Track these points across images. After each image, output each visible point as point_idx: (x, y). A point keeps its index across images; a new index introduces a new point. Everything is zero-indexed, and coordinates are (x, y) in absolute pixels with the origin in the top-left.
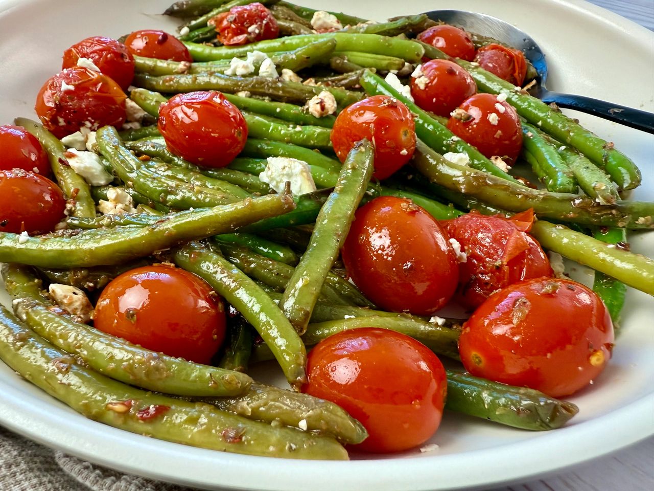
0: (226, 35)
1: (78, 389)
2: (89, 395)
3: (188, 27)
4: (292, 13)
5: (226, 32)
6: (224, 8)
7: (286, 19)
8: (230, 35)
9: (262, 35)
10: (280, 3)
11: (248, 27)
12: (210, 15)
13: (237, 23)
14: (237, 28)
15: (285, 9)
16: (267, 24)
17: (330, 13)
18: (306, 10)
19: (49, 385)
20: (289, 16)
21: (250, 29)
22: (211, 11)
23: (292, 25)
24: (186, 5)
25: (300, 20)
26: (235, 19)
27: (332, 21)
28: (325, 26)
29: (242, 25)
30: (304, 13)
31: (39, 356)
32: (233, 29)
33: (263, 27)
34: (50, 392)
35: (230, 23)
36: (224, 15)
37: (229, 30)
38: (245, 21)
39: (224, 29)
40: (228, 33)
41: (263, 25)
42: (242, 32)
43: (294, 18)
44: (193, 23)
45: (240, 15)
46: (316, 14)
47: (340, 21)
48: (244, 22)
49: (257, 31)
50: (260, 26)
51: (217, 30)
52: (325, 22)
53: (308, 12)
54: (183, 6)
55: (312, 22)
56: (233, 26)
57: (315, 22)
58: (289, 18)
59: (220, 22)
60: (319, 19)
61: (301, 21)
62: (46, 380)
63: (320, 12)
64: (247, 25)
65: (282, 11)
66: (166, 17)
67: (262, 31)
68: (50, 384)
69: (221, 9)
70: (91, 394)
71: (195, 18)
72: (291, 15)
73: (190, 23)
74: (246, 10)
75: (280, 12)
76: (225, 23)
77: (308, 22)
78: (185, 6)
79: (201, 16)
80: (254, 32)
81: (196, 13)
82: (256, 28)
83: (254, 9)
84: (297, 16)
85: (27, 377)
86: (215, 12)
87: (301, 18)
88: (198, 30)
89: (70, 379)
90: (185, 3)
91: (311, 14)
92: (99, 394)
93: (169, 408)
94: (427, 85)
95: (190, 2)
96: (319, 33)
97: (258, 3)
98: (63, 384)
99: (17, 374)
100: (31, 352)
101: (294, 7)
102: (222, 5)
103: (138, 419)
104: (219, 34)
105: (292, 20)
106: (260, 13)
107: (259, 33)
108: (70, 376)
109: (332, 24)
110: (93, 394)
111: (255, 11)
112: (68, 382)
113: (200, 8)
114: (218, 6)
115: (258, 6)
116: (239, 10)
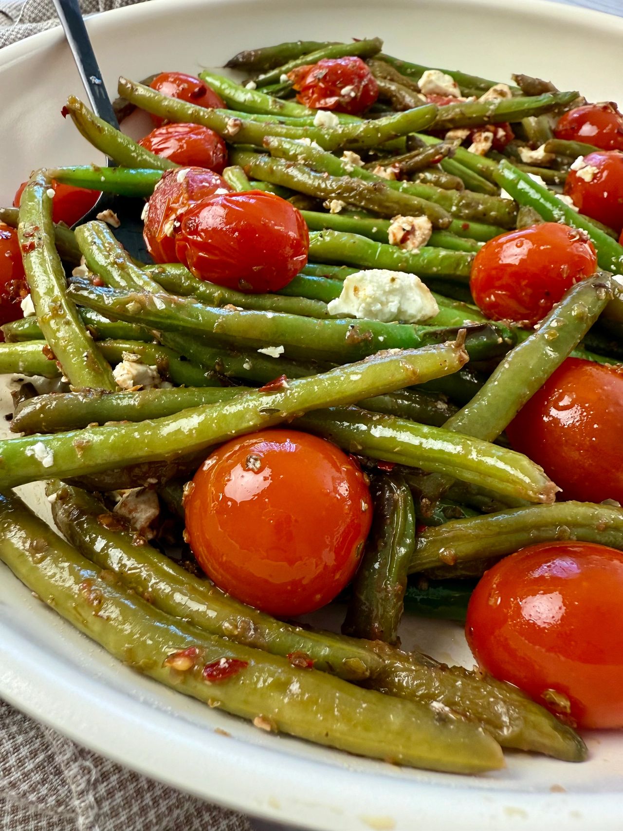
0: (310, 95)
1: (120, 627)
2: (135, 637)
3: (255, 82)
4: (393, 70)
5: (311, 91)
6: (304, 60)
7: (385, 78)
8: (315, 96)
9: (358, 100)
10: (377, 56)
11: (342, 88)
12: (284, 68)
13: (328, 82)
14: (326, 89)
15: (383, 64)
16: (366, 86)
17: (445, 72)
18: (411, 66)
19: (78, 616)
20: (389, 74)
21: (344, 91)
22: (286, 62)
23: (393, 88)
24: (255, 56)
25: (403, 80)
26: (325, 77)
27: (446, 83)
28: (437, 91)
29: (334, 84)
30: (409, 71)
31: (66, 574)
32: (321, 89)
33: (361, 89)
34: (80, 626)
35: (317, 80)
36: (307, 67)
37: (315, 89)
38: (338, 79)
39: (308, 88)
40: (313, 93)
41: (362, 87)
42: (332, 95)
43: (395, 78)
44: (262, 77)
45: (332, 71)
46: (426, 73)
47: (457, 84)
48: (336, 81)
49: (353, 94)
50: (358, 87)
51: (296, 87)
52: (437, 87)
53: (413, 70)
54: (251, 58)
55: (421, 83)
56: (321, 85)
57: (424, 85)
58: (389, 78)
59: (303, 76)
60: (430, 82)
61: (405, 82)
62: (75, 608)
63: (432, 72)
64: (339, 85)
65: (380, 66)
66: (228, 70)
67: (359, 94)
68: (81, 615)
69: (299, 62)
70: (138, 635)
71: (265, 72)
72: (392, 73)
73: (258, 77)
74: (340, 65)
75: (378, 69)
76: (309, 80)
77: (414, 83)
78: (253, 58)
79: (273, 68)
80: (349, 95)
81: (267, 66)
82: (352, 90)
83: (350, 65)
84: (399, 75)
85: (49, 601)
86: (291, 64)
87: (405, 77)
88: (268, 87)
89: (110, 611)
90: (253, 53)
91: (418, 72)
92: (148, 635)
93: (247, 663)
94: (595, 176)
95: (260, 52)
96: (429, 100)
97: (355, 58)
98: (99, 616)
99: (34, 596)
100: (57, 566)
101: (396, 62)
102: (301, 57)
103: (203, 679)
104: (299, 93)
105: (392, 80)
106: (358, 71)
107: (355, 97)
108: (109, 606)
109: (447, 88)
110: (142, 635)
111: (353, 67)
112: (107, 614)
113: (273, 60)
114: (295, 57)
115: (355, 61)
116: (331, 64)
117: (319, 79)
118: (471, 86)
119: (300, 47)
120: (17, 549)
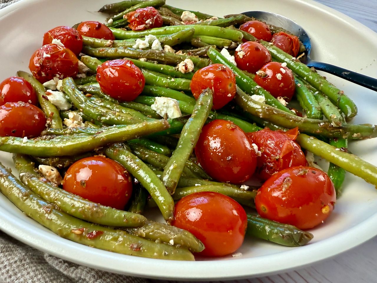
0: (134, 24)
1: (56, 222)
2: (62, 225)
3: (112, 19)
4: (170, 12)
6: (133, 9)
7: (167, 15)
8: (136, 24)
10: (164, 6)
12: (124, 12)
13: (140, 18)
14: (140, 21)
15: (167, 10)
16: (156, 19)
17: (192, 12)
18: (178, 10)
19: (41, 220)
21: (147, 22)
22: (125, 10)
23: (170, 19)
24: (111, 6)
26: (139, 16)
27: (193, 16)
28: (189, 19)
29: (143, 19)
30: (177, 12)
31: (35, 205)
32: (138, 21)
36: (132, 13)
37: (135, 22)
38: (144, 17)
39: (132, 21)
40: (135, 24)
41: (154, 19)
42: (142, 24)
43: (171, 15)
44: (115, 16)
45: (141, 13)
46: (184, 12)
47: (197, 17)
49: (151, 23)
51: (129, 21)
52: (189, 17)
54: (109, 7)
56: (137, 20)
57: (183, 17)
59: (131, 16)
60: (185, 15)
61: (175, 17)
62: (39, 217)
63: (186, 12)
64: (145, 20)
65: (165, 10)
66: (100, 13)
67: (154, 22)
69: (130, 9)
70: (63, 225)
71: (116, 14)
73: (113, 16)
74: (145, 11)
76: (133, 18)
77: (179, 17)
79: (120, 13)
80: (149, 23)
81: (117, 11)
82: (150, 21)
83: (149, 11)
84: (173, 13)
85: (29, 215)
86: (127, 11)
87: (175, 15)
88: (118, 21)
89: (52, 217)
90: (111, 5)
91: (181, 12)
92: (67, 224)
93: (103, 232)
94: (244, 56)
95: (113, 5)
96: (185, 24)
97: (151, 7)
98: (48, 219)
99: (24, 214)
100: (31, 202)
101: (172, 8)
102: (131, 7)
103: (87, 238)
104: (129, 23)
105: (170, 16)
106: (152, 13)
107: (152, 24)
108: (52, 215)
109: (193, 18)
110: (64, 225)
111: (150, 11)
112: (51, 218)
113: (119, 8)
114: (129, 7)
115: (151, 9)
116: (141, 10)
117: (136, 18)
118: (203, 18)
119: (130, 3)
120: (16, 196)
